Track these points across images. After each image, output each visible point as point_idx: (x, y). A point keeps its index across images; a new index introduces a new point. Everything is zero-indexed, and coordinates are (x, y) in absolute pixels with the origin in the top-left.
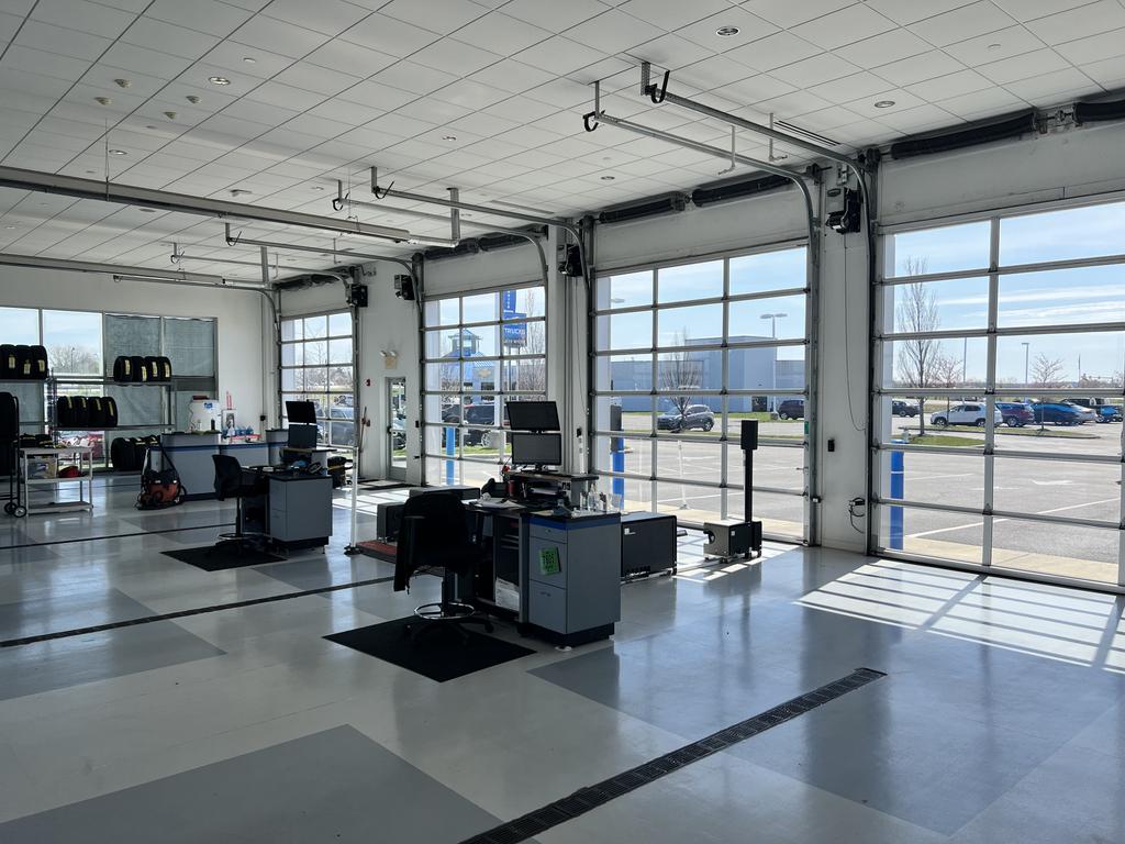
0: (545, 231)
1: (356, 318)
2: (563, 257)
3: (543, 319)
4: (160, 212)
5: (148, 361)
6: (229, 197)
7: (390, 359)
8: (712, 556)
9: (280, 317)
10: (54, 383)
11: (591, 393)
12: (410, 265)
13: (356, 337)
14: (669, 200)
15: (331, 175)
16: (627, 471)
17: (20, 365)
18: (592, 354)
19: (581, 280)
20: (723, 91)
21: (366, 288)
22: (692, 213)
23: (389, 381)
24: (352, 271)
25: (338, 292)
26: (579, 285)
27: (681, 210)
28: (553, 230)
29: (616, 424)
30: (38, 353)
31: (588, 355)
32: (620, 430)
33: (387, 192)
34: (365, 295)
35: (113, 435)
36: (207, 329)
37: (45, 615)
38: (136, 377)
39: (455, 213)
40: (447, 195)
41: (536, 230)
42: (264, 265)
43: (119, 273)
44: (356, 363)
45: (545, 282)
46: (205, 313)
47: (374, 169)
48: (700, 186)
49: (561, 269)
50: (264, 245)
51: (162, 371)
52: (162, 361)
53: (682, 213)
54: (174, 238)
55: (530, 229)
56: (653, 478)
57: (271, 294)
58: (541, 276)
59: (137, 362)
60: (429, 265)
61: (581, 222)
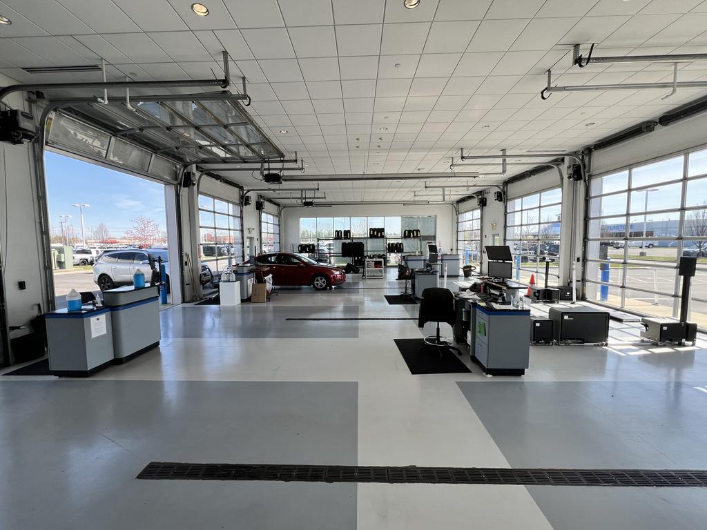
0: (563, 160)
1: (482, 211)
2: (571, 171)
3: (561, 203)
4: (403, 181)
5: (413, 232)
6: (418, 172)
7: (493, 226)
8: (645, 339)
9: (458, 213)
10: (387, 239)
11: (586, 239)
12: (501, 187)
13: (482, 218)
14: (641, 127)
15: (447, 156)
16: (610, 281)
17: (377, 234)
18: (587, 219)
19: (582, 181)
20: (651, 41)
21: (486, 199)
22: (660, 130)
23: (494, 235)
24: (480, 193)
25: (475, 202)
26: (581, 185)
27: (651, 131)
28: (567, 159)
29: (604, 255)
30: (382, 230)
31: (585, 219)
32: (606, 259)
33: (467, 158)
34: (486, 202)
35: (403, 255)
36: (433, 219)
37: (363, 311)
38: (409, 236)
39: (504, 160)
40: (501, 153)
41: (559, 161)
42: (444, 195)
43: (405, 203)
44: (482, 229)
45: (562, 186)
46: (432, 214)
47: (462, 149)
48: (666, 113)
49: (569, 178)
50: (443, 187)
51: (417, 234)
52: (418, 231)
53: (653, 133)
54: (412, 190)
55: (556, 161)
56: (623, 287)
57: (455, 205)
58: (560, 183)
59: (410, 231)
60: (509, 185)
61: (583, 152)
